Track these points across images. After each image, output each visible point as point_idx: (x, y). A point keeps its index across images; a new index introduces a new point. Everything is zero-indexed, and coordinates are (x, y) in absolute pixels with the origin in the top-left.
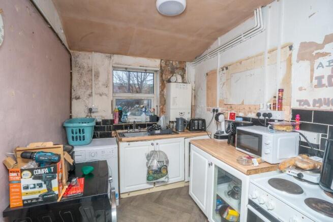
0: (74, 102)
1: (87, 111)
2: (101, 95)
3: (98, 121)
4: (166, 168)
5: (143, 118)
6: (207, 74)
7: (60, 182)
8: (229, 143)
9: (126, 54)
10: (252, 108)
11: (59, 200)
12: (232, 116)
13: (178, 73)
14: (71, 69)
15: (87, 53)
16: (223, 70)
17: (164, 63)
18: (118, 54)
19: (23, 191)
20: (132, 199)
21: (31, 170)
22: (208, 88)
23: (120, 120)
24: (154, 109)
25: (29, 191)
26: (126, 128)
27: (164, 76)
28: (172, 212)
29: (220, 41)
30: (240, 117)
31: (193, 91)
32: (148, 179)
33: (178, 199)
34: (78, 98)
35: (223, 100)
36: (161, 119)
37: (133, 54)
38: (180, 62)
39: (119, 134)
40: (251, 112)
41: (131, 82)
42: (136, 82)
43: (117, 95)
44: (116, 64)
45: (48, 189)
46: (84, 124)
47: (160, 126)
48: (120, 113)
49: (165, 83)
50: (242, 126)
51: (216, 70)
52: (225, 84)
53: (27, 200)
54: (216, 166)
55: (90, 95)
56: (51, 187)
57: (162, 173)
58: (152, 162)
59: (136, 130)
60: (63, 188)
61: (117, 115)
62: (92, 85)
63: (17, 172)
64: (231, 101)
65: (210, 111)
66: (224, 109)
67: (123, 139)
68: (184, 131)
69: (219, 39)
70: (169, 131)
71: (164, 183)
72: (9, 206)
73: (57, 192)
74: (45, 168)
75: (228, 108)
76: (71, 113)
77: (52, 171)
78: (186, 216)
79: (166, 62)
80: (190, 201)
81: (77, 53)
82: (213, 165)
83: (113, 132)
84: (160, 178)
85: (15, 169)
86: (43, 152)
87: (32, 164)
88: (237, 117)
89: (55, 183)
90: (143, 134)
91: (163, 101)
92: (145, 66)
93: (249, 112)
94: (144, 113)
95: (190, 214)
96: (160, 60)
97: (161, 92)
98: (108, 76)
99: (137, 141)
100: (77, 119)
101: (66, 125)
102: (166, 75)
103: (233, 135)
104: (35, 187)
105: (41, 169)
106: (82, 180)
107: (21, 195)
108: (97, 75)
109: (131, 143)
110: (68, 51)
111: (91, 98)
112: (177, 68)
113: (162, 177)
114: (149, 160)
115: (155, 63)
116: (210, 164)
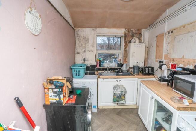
0: (77, 55)
1: (83, 60)
2: (90, 51)
3: (88, 65)
4: (124, 95)
5: (114, 65)
6: (157, 36)
7: (64, 96)
8: (168, 85)
9: (104, 27)
10: (191, 61)
11: (63, 105)
12: (174, 66)
13: (137, 37)
14: (75, 38)
15: (83, 29)
16: (169, 33)
17: (127, 31)
18: (99, 27)
19: (50, 98)
20: (104, 110)
21: (52, 89)
22: (157, 46)
23: (100, 66)
24: (120, 60)
25: (52, 98)
26: (103, 70)
27: (127, 39)
28: (126, 122)
29: (168, 12)
30: (180, 67)
31: (147, 49)
32: (113, 101)
33: (131, 115)
34: (78, 53)
35: (168, 55)
36: (124, 66)
37: (108, 27)
38: (138, 30)
39: (99, 73)
40: (190, 64)
41: (110, 42)
42: (113, 42)
43: (99, 51)
44: (98, 33)
45: (59, 99)
46: (81, 68)
47: (123, 70)
48: (100, 61)
49: (127, 43)
50: (179, 74)
51: (163, 33)
52: (170, 43)
53: (51, 102)
54: (155, 100)
55: (84, 52)
56: (60, 98)
57: (121, 98)
58: (116, 91)
59: (109, 71)
60: (66, 99)
61: (99, 62)
62: (85, 46)
63: (47, 89)
64: (174, 56)
65: (157, 62)
66: (168, 61)
67: (101, 76)
68: (138, 74)
69: (167, 11)
70: (128, 73)
71: (123, 104)
72: (45, 103)
73: (63, 101)
74: (58, 89)
75: (171, 60)
76: (75, 61)
77: (61, 90)
78: (134, 126)
79: (128, 30)
80: (139, 118)
81: (78, 29)
82: (154, 99)
83: (96, 72)
84: (120, 101)
85: (47, 88)
86: (57, 81)
87: (53, 87)
88: (178, 67)
89: (62, 96)
90: (112, 74)
91: (126, 55)
92: (115, 33)
93: (188, 64)
94: (114, 62)
95: (137, 126)
96: (124, 30)
97: (124, 49)
98: (94, 40)
99: (108, 78)
100: (77, 64)
101: (72, 67)
102: (128, 38)
103: (172, 80)
104: (54, 97)
105: (56, 89)
106: (76, 96)
107: (49, 99)
108: (88, 41)
109: (105, 79)
110: (73, 28)
111: (85, 53)
112: (136, 34)
113: (122, 100)
114: (114, 90)
115: (121, 32)
116: (152, 98)
